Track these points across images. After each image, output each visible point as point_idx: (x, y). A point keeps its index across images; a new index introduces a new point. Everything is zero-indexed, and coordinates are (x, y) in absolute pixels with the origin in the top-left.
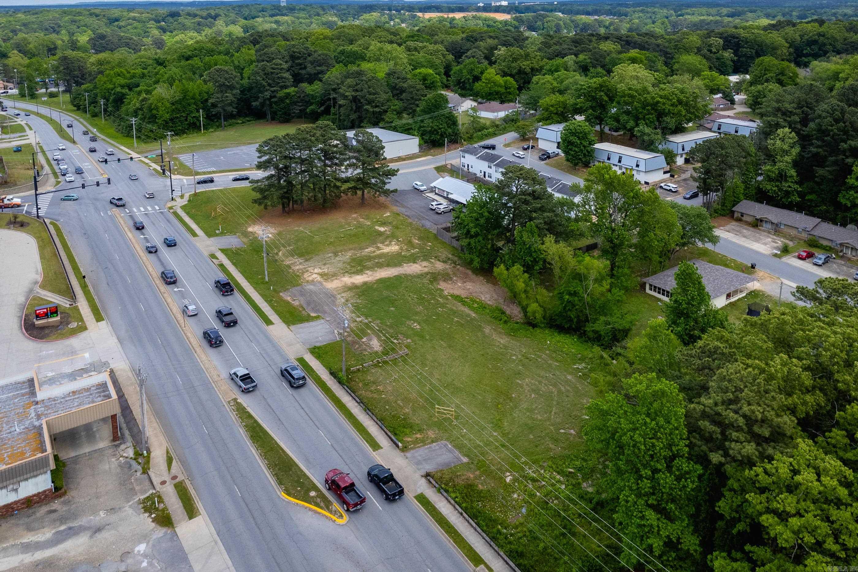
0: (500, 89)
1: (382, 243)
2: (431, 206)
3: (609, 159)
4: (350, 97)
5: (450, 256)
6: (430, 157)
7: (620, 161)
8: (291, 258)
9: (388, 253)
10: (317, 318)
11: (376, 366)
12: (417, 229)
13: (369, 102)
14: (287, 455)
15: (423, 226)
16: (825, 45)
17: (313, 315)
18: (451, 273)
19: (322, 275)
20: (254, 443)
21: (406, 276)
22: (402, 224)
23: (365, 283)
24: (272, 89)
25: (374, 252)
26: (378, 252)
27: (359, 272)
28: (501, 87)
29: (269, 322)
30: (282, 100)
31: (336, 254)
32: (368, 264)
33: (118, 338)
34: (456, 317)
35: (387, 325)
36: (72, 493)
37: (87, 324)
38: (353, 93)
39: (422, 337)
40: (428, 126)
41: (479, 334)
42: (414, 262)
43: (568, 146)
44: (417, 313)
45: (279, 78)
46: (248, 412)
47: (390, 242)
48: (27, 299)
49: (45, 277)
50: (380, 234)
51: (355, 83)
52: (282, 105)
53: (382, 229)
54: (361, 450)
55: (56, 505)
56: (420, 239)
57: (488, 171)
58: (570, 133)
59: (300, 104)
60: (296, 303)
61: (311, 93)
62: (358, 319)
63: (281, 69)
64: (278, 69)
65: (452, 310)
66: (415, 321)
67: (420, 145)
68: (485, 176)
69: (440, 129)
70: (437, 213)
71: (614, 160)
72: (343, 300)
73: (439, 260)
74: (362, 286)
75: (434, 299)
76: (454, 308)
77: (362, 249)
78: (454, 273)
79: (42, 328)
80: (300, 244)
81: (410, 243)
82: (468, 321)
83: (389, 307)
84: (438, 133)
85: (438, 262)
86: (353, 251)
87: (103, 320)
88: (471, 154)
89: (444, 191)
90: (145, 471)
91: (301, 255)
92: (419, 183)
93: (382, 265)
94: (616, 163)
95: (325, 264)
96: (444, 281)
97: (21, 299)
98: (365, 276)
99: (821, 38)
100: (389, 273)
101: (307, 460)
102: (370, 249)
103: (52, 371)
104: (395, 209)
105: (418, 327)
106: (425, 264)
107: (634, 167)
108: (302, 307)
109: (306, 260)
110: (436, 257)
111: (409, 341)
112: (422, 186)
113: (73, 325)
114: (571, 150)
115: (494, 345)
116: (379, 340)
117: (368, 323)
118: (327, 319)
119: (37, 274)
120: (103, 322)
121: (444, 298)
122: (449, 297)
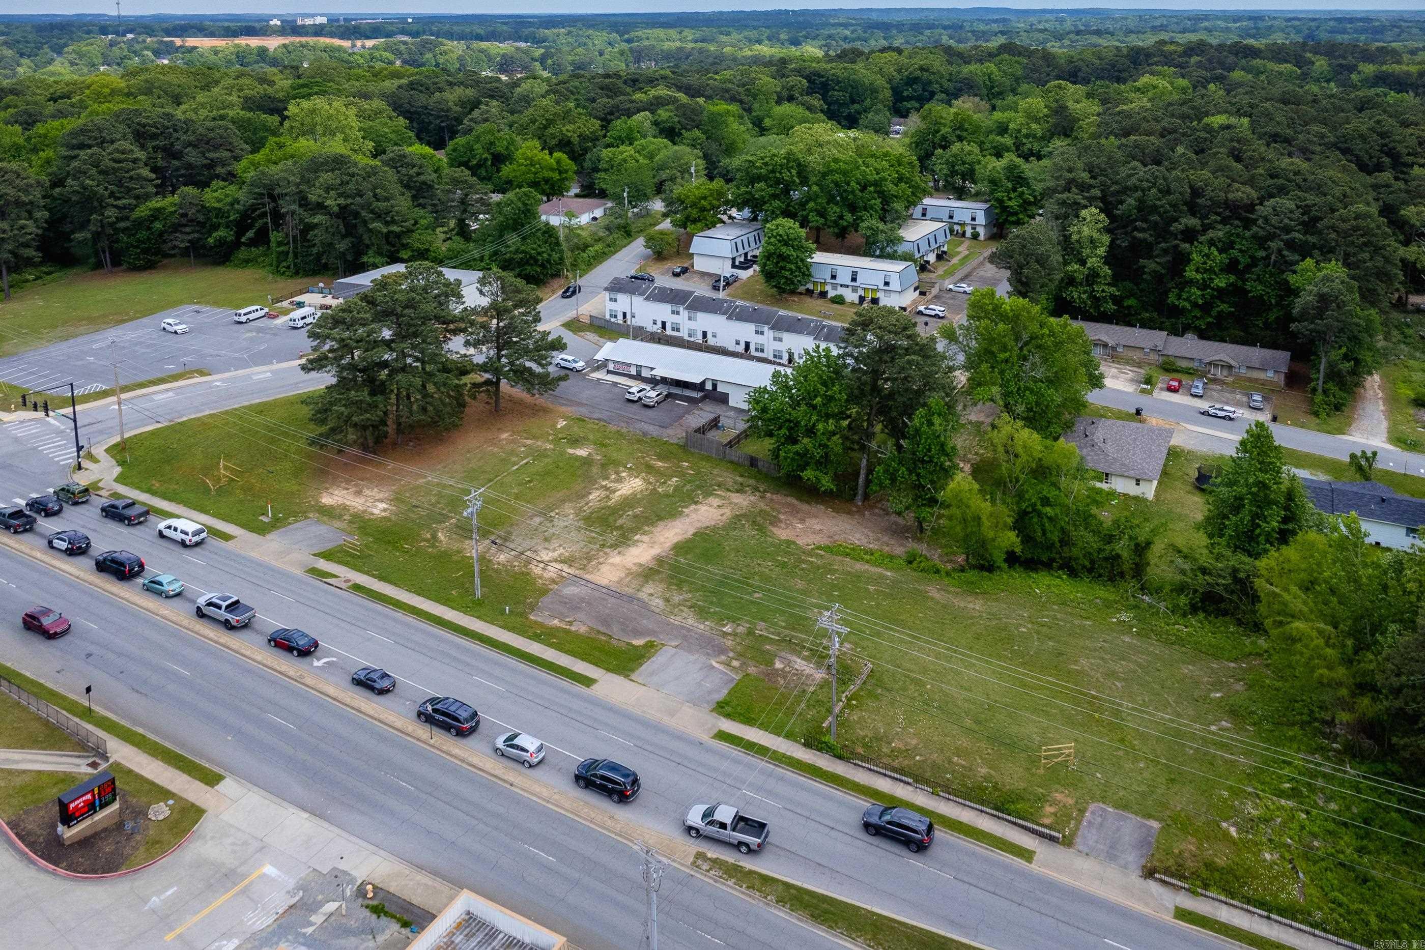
0: (551, 174)
1: (605, 478)
2: (628, 396)
3: (834, 277)
4: (336, 209)
5: (740, 479)
7: (854, 279)
9: (634, 494)
10: (650, 646)
11: (849, 707)
12: (640, 441)
13: (378, 216)
14: (913, 927)
15: (644, 434)
16: (930, 82)
17: (637, 643)
18: (767, 508)
19: (566, 561)
20: (831, 927)
21: (711, 529)
22: (608, 438)
23: (659, 560)
24: (119, 203)
25: (608, 498)
26: (616, 497)
27: (624, 542)
28: (552, 170)
29: (585, 681)
30: (139, 224)
31: (550, 519)
32: (623, 522)
33: (300, 807)
34: (867, 584)
35: (782, 628)
37: (189, 796)
38: (341, 201)
41: (930, 604)
42: (696, 503)
43: (778, 262)
44: (804, 593)
45: (131, 178)
47: (617, 473)
50: (587, 462)
51: (339, 181)
52: (143, 234)
53: (581, 452)
54: (1007, 868)
56: (662, 458)
57: (673, 319)
58: (779, 241)
59: (188, 229)
60: (581, 628)
61: (217, 205)
62: (726, 630)
63: (135, 161)
64: (126, 160)
65: (846, 573)
66: (816, 608)
68: (664, 330)
70: (646, 406)
71: (844, 277)
72: (658, 601)
73: (729, 490)
74: (659, 566)
75: (801, 561)
76: (849, 569)
77: (581, 496)
78: (773, 508)
79: (85, 842)
81: (654, 471)
82: (893, 587)
83: (749, 594)
85: (732, 495)
86: (569, 504)
87: (224, 778)
88: (632, 293)
89: (629, 365)
92: (567, 358)
93: (647, 518)
94: (848, 282)
95: (547, 540)
96: (773, 524)
98: (642, 545)
99: (926, 74)
100: (677, 530)
101: (952, 923)
102: (597, 494)
104: (567, 411)
106: (714, 501)
107: (881, 286)
108: (601, 632)
109: (505, 540)
110: (719, 486)
112: (575, 361)
113: (159, 813)
114: (783, 268)
115: (974, 617)
116: (804, 659)
117: (750, 633)
118: (674, 643)
120: (227, 783)
121: (812, 554)
122: (820, 552)
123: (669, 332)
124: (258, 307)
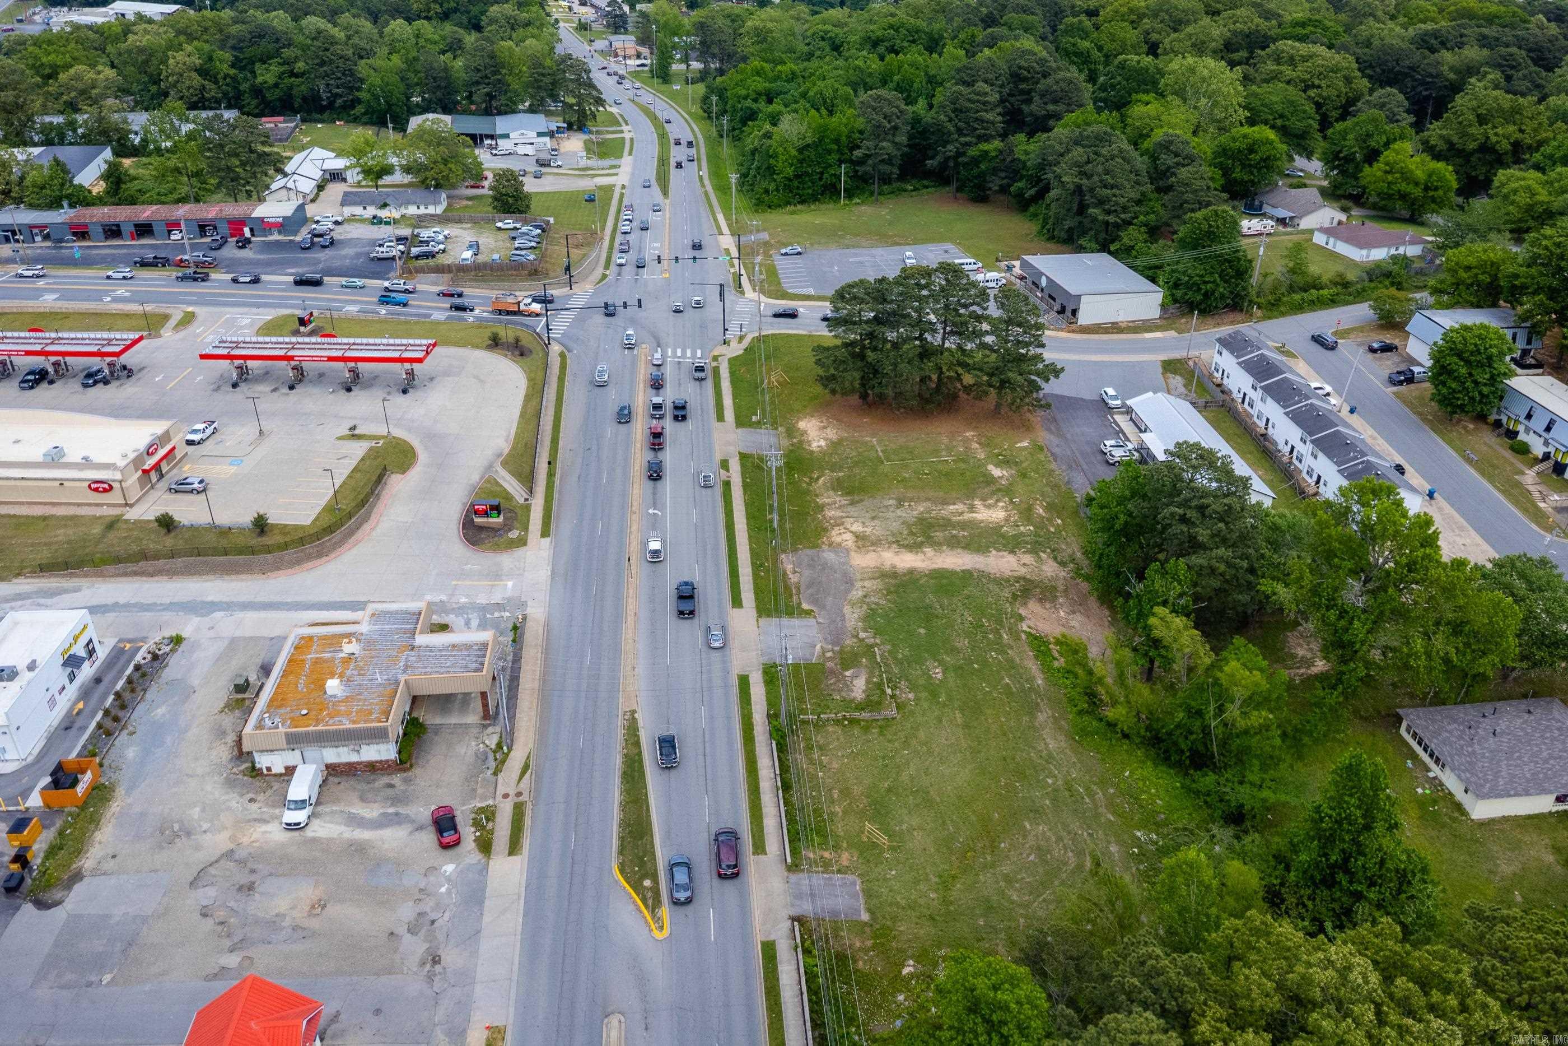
0: (1410, 189)
1: (983, 499)
3: (1529, 417)
4: (1071, 186)
5: (1079, 555)
6: (1173, 333)
7: (1548, 429)
8: (831, 493)
9: (982, 521)
10: (808, 613)
11: (837, 722)
12: (1056, 486)
13: (1100, 202)
15: (1068, 483)
17: (805, 606)
18: (1061, 588)
19: (858, 537)
20: (623, 783)
21: (982, 574)
22: (1036, 471)
23: (911, 571)
25: (962, 513)
26: (967, 516)
27: (914, 547)
28: (1417, 184)
29: (737, 602)
30: (975, 161)
31: (900, 505)
32: (939, 535)
33: (553, 571)
34: (1010, 676)
35: (895, 658)
36: (417, 771)
37: (530, 536)
38: (1077, 180)
39: (934, 695)
41: (1026, 719)
42: (1012, 552)
43: (1441, 375)
44: (953, 650)
45: (977, 119)
46: (638, 736)
47: (998, 501)
48: (481, 478)
49: (513, 448)
50: (990, 480)
52: (975, 171)
53: (996, 472)
55: (397, 779)
56: (1050, 507)
57: (1251, 394)
59: (1003, 175)
60: (793, 579)
61: (1023, 158)
62: (862, 635)
63: (986, 103)
64: (979, 101)
65: (1010, 661)
66: (941, 663)
67: (1163, 306)
68: (1243, 402)
69: (1206, 283)
70: (1107, 462)
71: (1539, 422)
72: (860, 593)
73: (1055, 559)
74: (905, 575)
75: (997, 632)
76: (1017, 660)
77: (945, 503)
78: (1066, 591)
79: (481, 528)
80: (856, 470)
81: (1027, 513)
82: (1023, 690)
83: (920, 627)
84: (1199, 289)
85: (1051, 562)
86: (929, 504)
87: (550, 537)
88: (1232, 353)
90: (495, 774)
91: (849, 492)
92: (1111, 391)
93: (959, 542)
94: (1540, 429)
95: (873, 518)
96: (1040, 600)
97: (475, 477)
98: (921, 556)
100: (960, 561)
102: (959, 507)
103: (467, 596)
104: (1044, 436)
105: (939, 676)
106: (1028, 559)
108: (798, 588)
109: (852, 503)
110: (1053, 551)
111: (911, 696)
112: (1115, 398)
113: (514, 534)
115: (1034, 748)
116: (868, 682)
117: (872, 646)
118: (820, 620)
119: (506, 441)
120: (548, 540)
121: (1015, 635)
122: (1023, 636)
123: (1246, 405)
124: (972, 261)
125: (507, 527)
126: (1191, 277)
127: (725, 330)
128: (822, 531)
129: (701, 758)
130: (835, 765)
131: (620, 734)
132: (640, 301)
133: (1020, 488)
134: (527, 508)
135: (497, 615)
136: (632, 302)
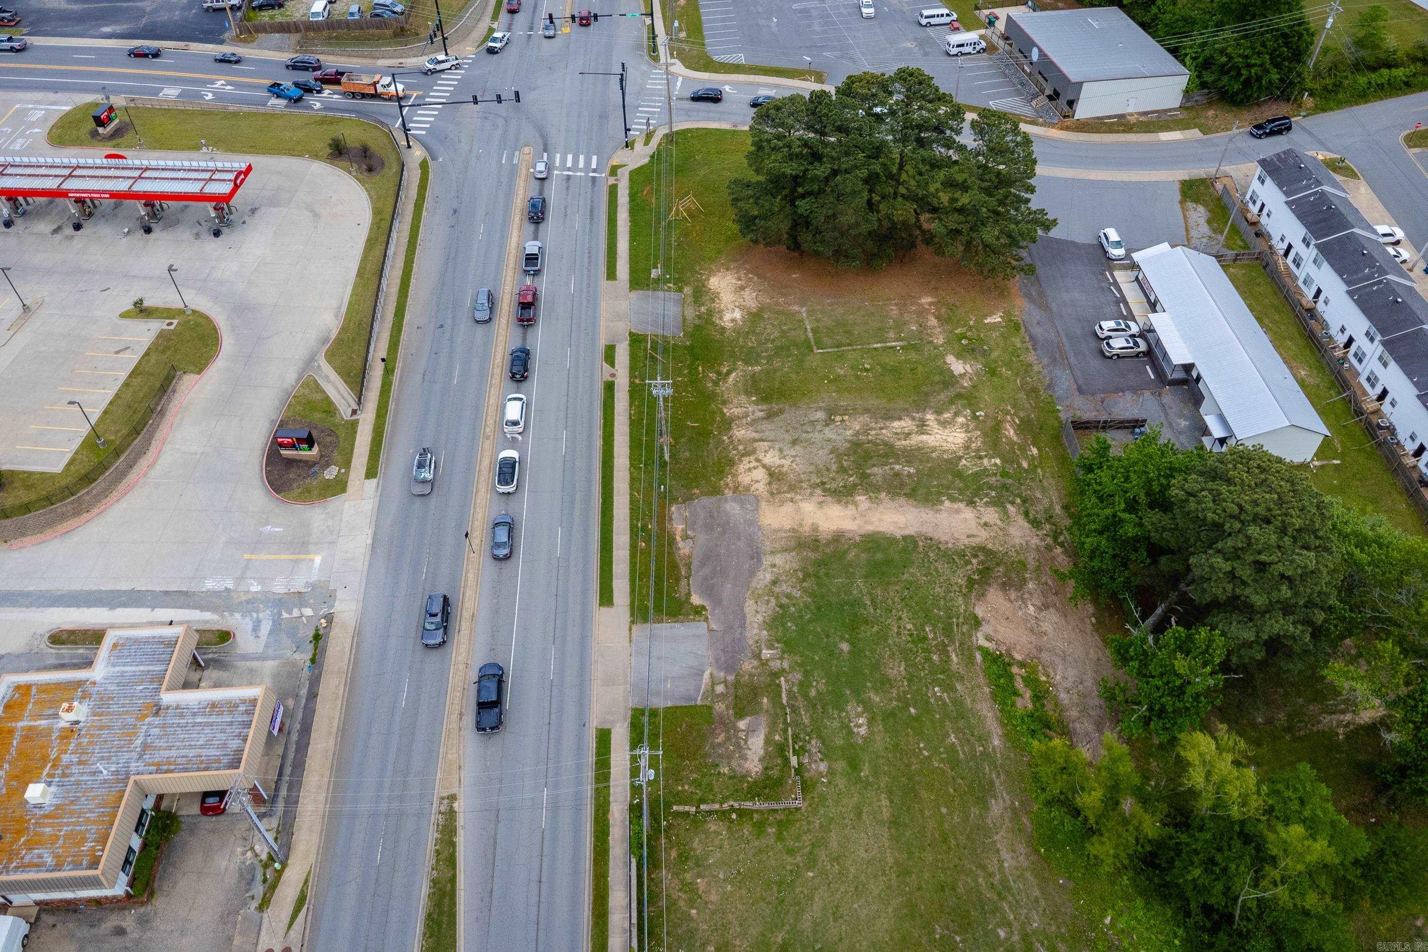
1: (939, 412)
2: (1100, 324)
5: (1058, 509)
6: (1195, 133)
8: (743, 398)
9: (934, 450)
10: (698, 611)
11: (723, 815)
12: (1033, 392)
15: (1050, 386)
17: (696, 600)
18: (1032, 564)
19: (774, 475)
21: (931, 543)
22: (1009, 365)
23: (838, 537)
25: (908, 435)
26: (916, 439)
27: (843, 494)
29: (606, 598)
31: (829, 422)
32: (877, 472)
33: (375, 534)
34: (957, 731)
35: (806, 696)
36: (159, 902)
37: (352, 475)
39: (854, 765)
40: (1222, 52)
41: (975, 811)
42: (971, 503)
44: (884, 683)
46: (453, 845)
47: (956, 414)
48: (298, 381)
49: (343, 329)
50: (949, 380)
53: (958, 367)
55: (129, 920)
56: (1024, 427)
57: (1299, 248)
60: (684, 548)
62: (766, 653)
65: (958, 702)
66: (868, 706)
67: (1187, 92)
68: (1286, 254)
69: (1249, 66)
70: (1102, 352)
72: (769, 577)
73: (1026, 514)
74: (828, 544)
75: (943, 650)
76: (969, 700)
77: (889, 416)
78: (1038, 568)
79: (289, 466)
80: (777, 364)
81: (993, 434)
82: (974, 757)
83: (842, 638)
84: (1239, 74)
85: (1021, 521)
86: (866, 418)
87: (376, 475)
88: (1280, 186)
89: (1150, 288)
90: (261, 908)
91: (765, 397)
92: (1113, 235)
93: (902, 485)
95: (795, 442)
96: (1004, 587)
97: (291, 377)
98: (851, 510)
100: (901, 519)
102: (905, 424)
103: (261, 581)
104: (1022, 307)
105: (863, 731)
106: (991, 515)
108: (688, 566)
109: (770, 416)
110: (1024, 501)
111: (823, 767)
112: (1118, 244)
113: (331, 473)
115: (983, 867)
116: (768, 741)
117: (775, 675)
118: (714, 626)
119: (336, 316)
120: (373, 482)
121: (967, 652)
122: (979, 657)
123: (1290, 263)
124: (946, 11)
125: (325, 461)
126: (1230, 58)
127: (627, 130)
128: (726, 465)
129: (534, 886)
130: (714, 898)
131: (432, 836)
132: (517, 94)
133: (986, 395)
134: (353, 426)
135: (296, 612)
136: (509, 94)
